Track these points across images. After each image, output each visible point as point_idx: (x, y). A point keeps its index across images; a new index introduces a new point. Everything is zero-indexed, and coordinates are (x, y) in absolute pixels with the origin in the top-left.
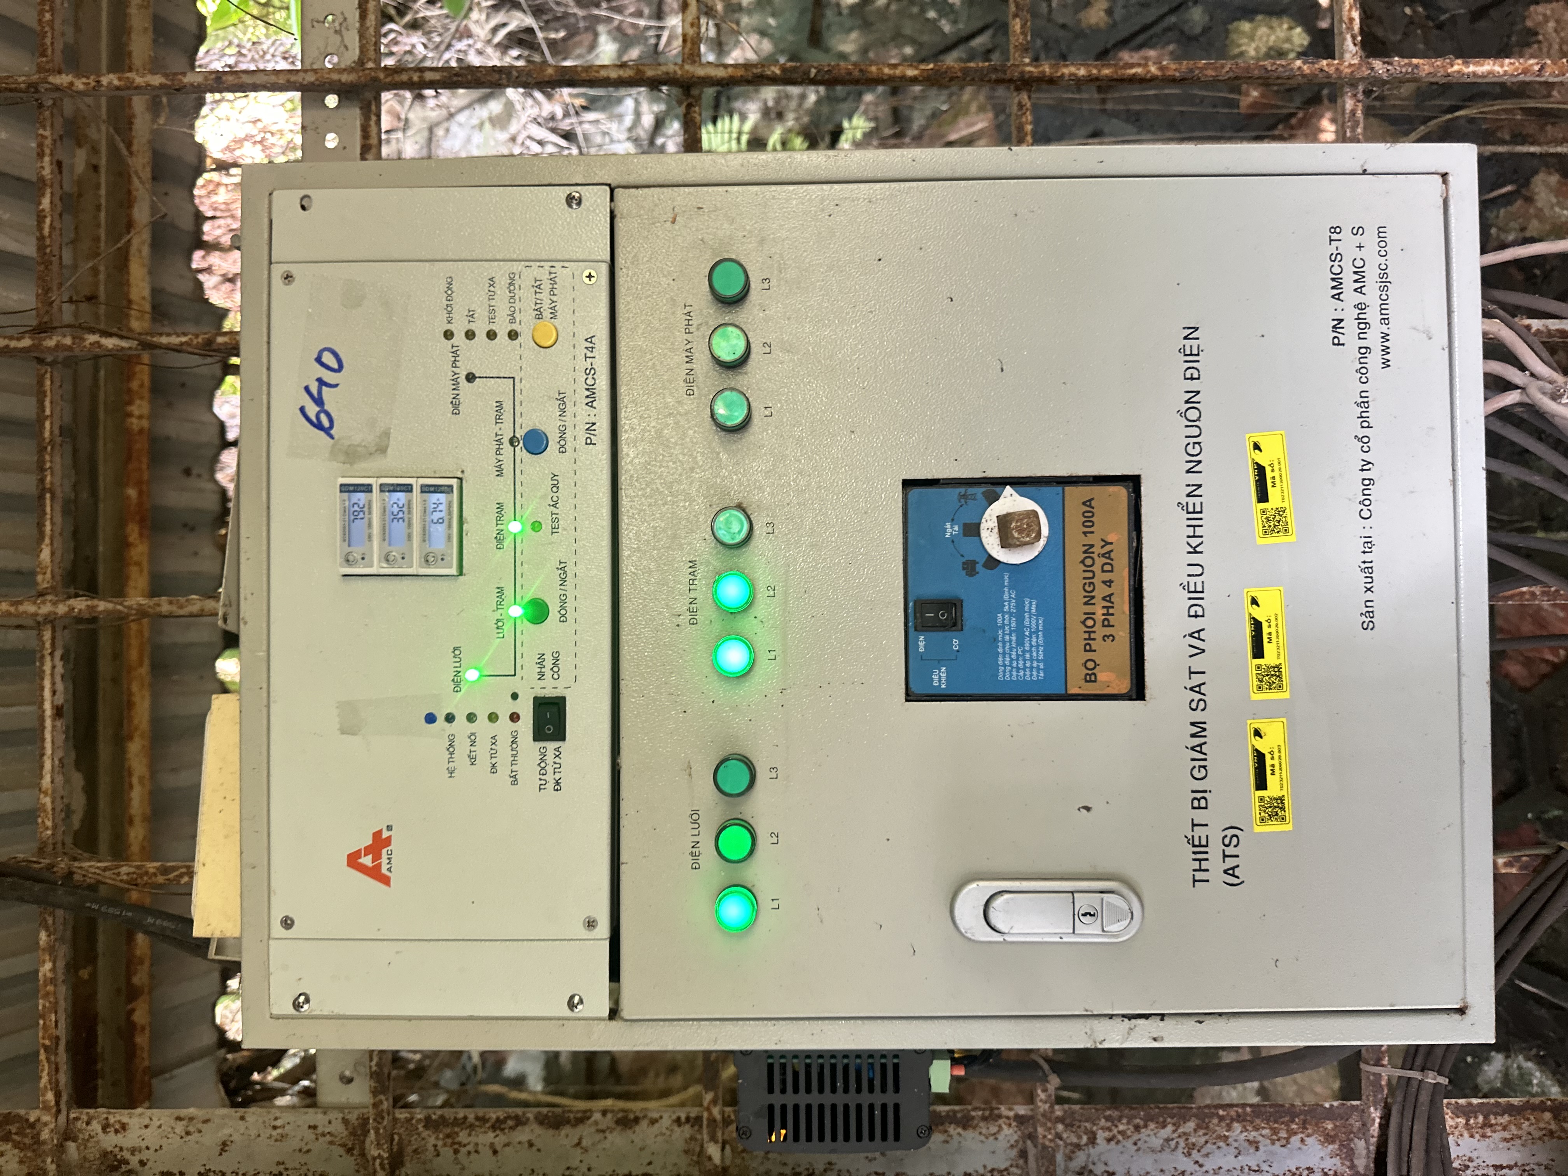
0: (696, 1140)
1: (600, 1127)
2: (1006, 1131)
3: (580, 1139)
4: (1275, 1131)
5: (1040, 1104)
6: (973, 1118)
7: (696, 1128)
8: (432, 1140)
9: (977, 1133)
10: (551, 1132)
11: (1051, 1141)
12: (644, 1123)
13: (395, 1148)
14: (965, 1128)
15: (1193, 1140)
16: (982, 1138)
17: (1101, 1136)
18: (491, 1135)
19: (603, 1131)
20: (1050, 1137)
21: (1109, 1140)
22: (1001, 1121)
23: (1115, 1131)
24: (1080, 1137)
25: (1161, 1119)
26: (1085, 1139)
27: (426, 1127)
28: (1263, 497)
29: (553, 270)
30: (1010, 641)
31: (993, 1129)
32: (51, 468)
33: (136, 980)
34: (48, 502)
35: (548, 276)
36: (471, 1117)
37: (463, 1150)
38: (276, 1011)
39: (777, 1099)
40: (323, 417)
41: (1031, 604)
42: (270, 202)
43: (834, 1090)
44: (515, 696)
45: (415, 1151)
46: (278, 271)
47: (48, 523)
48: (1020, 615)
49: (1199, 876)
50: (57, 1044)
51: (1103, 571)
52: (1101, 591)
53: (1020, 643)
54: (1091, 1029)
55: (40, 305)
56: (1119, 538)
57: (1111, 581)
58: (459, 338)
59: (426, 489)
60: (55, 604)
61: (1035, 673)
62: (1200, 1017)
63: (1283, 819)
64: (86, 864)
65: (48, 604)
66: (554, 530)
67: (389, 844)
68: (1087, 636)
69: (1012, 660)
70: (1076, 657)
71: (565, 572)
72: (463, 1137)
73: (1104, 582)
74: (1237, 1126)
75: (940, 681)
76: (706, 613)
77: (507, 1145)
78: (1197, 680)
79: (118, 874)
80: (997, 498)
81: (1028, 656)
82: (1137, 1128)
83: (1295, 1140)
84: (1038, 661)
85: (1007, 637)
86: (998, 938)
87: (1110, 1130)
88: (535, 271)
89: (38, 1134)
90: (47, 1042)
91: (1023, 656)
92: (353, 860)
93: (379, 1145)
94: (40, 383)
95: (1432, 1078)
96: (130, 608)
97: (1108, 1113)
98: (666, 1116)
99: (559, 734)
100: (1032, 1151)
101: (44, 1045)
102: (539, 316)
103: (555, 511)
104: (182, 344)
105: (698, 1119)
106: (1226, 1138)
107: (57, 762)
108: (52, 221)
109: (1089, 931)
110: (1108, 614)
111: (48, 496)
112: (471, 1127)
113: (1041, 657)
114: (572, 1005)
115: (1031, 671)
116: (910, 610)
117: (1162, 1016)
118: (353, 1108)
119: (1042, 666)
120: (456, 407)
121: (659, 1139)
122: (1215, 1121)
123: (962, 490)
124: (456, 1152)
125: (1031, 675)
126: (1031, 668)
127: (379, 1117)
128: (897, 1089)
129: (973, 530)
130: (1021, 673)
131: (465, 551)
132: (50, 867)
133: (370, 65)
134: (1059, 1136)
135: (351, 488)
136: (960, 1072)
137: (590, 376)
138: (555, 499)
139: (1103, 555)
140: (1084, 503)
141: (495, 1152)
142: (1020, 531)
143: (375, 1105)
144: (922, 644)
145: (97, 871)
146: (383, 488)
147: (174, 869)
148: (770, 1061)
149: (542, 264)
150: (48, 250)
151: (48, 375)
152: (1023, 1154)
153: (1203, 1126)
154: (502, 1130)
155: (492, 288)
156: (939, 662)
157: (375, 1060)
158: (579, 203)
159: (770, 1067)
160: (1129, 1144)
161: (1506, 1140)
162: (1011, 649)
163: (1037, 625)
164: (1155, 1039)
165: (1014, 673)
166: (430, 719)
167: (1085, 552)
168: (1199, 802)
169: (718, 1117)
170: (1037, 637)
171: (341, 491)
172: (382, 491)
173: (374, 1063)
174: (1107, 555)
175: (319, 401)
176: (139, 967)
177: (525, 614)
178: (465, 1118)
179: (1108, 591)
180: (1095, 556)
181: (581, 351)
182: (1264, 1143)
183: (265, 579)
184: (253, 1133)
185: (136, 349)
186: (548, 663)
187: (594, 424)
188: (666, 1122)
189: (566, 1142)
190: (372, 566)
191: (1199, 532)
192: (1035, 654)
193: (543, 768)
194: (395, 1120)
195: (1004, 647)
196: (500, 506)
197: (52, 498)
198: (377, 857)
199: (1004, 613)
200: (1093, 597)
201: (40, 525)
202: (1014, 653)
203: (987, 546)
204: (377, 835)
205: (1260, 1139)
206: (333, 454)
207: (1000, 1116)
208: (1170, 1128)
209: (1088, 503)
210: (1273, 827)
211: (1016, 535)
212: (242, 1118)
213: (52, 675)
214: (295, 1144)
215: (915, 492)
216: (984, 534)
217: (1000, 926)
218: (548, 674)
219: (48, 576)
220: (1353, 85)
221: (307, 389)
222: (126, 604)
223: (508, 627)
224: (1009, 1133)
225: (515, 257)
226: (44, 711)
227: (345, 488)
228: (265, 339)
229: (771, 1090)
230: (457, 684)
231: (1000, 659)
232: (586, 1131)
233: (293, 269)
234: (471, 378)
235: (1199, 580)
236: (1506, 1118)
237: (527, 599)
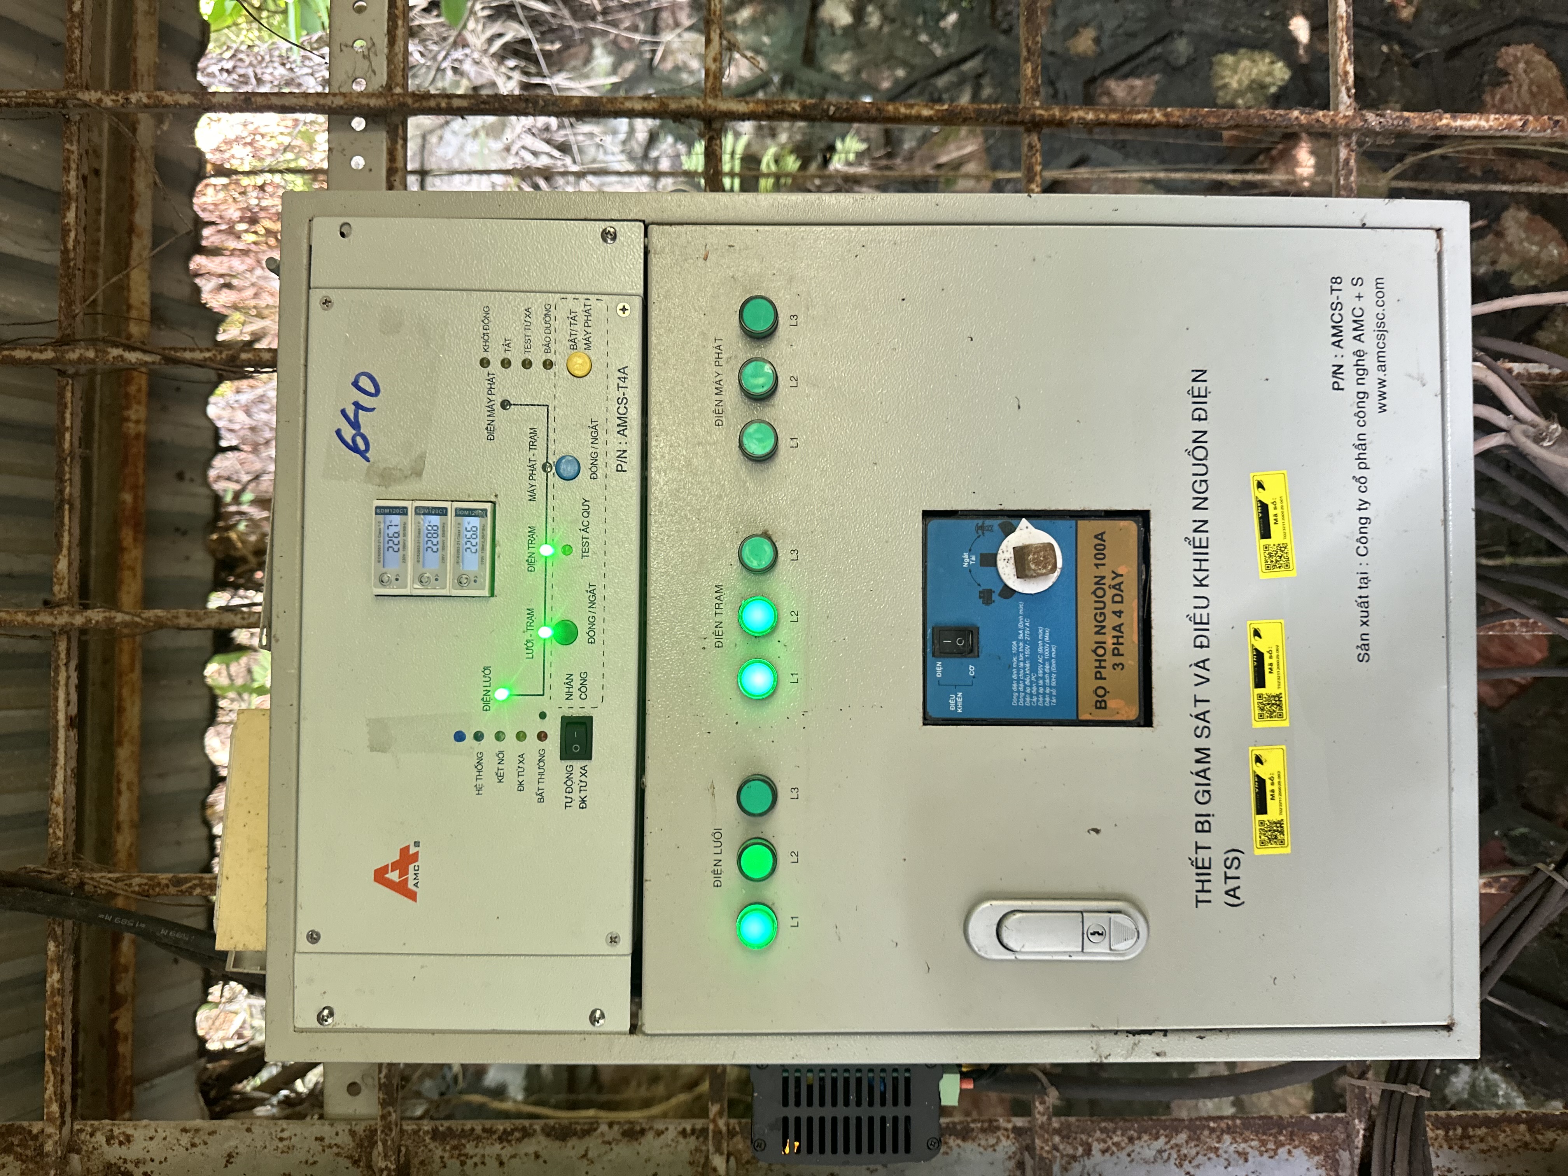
0: (701, 1151)
1: (606, 1139)
2: (1005, 1142)
3: (587, 1151)
4: (1263, 1143)
5: (1037, 1116)
6: (973, 1130)
7: (701, 1139)
8: (439, 1152)
9: (976, 1144)
10: (558, 1143)
11: (1048, 1152)
12: (650, 1135)
13: (402, 1160)
14: (964, 1139)
15: (1184, 1151)
16: (982, 1149)
17: (1096, 1147)
18: (498, 1146)
19: (610, 1143)
20: (1047, 1148)
21: (1104, 1152)
22: (999, 1133)
23: (1110, 1143)
24: (1076, 1149)
25: (1154, 1131)
26: (1080, 1150)
27: (433, 1138)
28: (1266, 533)
29: (588, 303)
30: (1024, 668)
31: (992, 1141)
32: (70, 480)
33: (120, 989)
34: (67, 513)
35: (582, 308)
36: (478, 1129)
37: (470, 1162)
38: (299, 1024)
39: (792, 1112)
40: (359, 440)
41: (1044, 632)
42: (310, 229)
43: (847, 1103)
44: (543, 716)
45: (422, 1163)
46: (317, 297)
47: (66, 534)
48: (1033, 643)
49: (1202, 896)
50: (63, 1055)
51: (1114, 602)
52: (1111, 621)
53: (1034, 669)
54: (1098, 1045)
55: (62, 318)
56: (1129, 570)
57: (1121, 612)
58: (495, 365)
59: (461, 513)
60: (72, 615)
61: (1047, 699)
62: (1201, 1033)
63: (1282, 842)
64: (96, 875)
65: (65, 615)
66: (584, 554)
67: (417, 861)
68: (1097, 664)
69: (1025, 686)
70: (1087, 685)
71: (594, 595)
72: (470, 1149)
73: (1114, 612)
74: (1227, 1138)
75: (956, 705)
76: (731, 636)
77: (514, 1156)
78: (1202, 707)
79: (130, 885)
80: (1012, 530)
81: (1041, 682)
82: (1131, 1140)
83: (1283, 1151)
84: (1051, 687)
85: (1021, 664)
86: (1010, 956)
87: (1105, 1141)
88: (571, 303)
89: (42, 1145)
90: (53, 1054)
91: (1037, 682)
92: (380, 876)
93: (386, 1157)
94: (61, 395)
95: (1414, 1091)
96: (148, 620)
97: (1103, 1125)
98: (671, 1128)
99: (586, 754)
100: (1029, 1162)
101: (50, 1056)
102: (574, 346)
103: (586, 535)
104: (205, 359)
105: (704, 1131)
106: (1217, 1149)
107: (69, 772)
108: (76, 236)
109: (1098, 950)
110: (1118, 643)
111: (67, 507)
112: (478, 1138)
113: (1054, 684)
114: (593, 1020)
115: (1044, 697)
116: (929, 637)
117: (1165, 1032)
118: (359, 1119)
119: (1054, 693)
120: (491, 432)
121: (665, 1150)
122: (1206, 1132)
123: (980, 522)
124: (463, 1163)
125: (1044, 701)
126: (1044, 694)
127: (388, 1128)
128: (908, 1103)
129: (990, 560)
130: (1035, 699)
131: (496, 573)
132: (62, 877)
133: (398, 90)
134: (1055, 1148)
135: (387, 511)
136: (969, 1085)
137: (622, 406)
138: (586, 523)
139: (1114, 587)
140: (1096, 537)
141: (502, 1164)
142: (1037, 563)
143: (383, 1117)
144: (939, 670)
145: (109, 882)
146: (419, 511)
147: (187, 880)
148: (785, 1074)
149: (577, 296)
150: (72, 264)
151: (69, 388)
152: (1021, 1165)
153: (1194, 1139)
154: (509, 1142)
155: (528, 319)
156: (956, 687)
157: (384, 1071)
158: (614, 238)
159: (785, 1080)
160: (1123, 1155)
161: (1483, 1151)
162: (1025, 676)
163: (1051, 653)
164: (1158, 1054)
165: (1028, 699)
166: (460, 737)
167: (1097, 583)
168: (1203, 825)
169: (724, 1129)
170: (1050, 665)
171: (376, 514)
172: (416, 514)
173: (382, 1075)
174: (1118, 587)
175: (355, 424)
176: (123, 975)
177: (553, 636)
178: (473, 1130)
179: (1118, 621)
180: (1106, 587)
181: (613, 382)
182: (1253, 1154)
183: (297, 597)
184: (259, 1144)
185: (160, 364)
186: (576, 684)
187: (625, 451)
188: (671, 1134)
189: (572, 1153)
190: (406, 587)
191: (1205, 565)
192: (1047, 681)
193: (569, 787)
194: (402, 1132)
195: (1018, 674)
196: (532, 530)
197: (71, 510)
198: (404, 872)
199: (1018, 641)
200: (1104, 627)
201: (58, 536)
202: (1028, 680)
203: (1004, 577)
204: (405, 851)
205: (1249, 1150)
206: (369, 476)
207: (998, 1128)
208: (1162, 1140)
209: (1100, 536)
210: (1273, 850)
211: (1033, 567)
212: (249, 1130)
213: (67, 685)
214: (302, 1155)
215: (934, 523)
216: (1001, 564)
217: (1011, 944)
218: (576, 693)
219: (65, 586)
220: (1347, 135)
221: (343, 412)
222: (144, 616)
223: (537, 648)
224: (1007, 1145)
225: (551, 289)
226: (57, 722)
227: (381, 511)
228: (302, 361)
229: (785, 1103)
230: (486, 704)
231: (1015, 685)
232: (592, 1143)
233: (332, 295)
234: (505, 404)
235: (1204, 612)
236: (1484, 1130)
237: (555, 621)
